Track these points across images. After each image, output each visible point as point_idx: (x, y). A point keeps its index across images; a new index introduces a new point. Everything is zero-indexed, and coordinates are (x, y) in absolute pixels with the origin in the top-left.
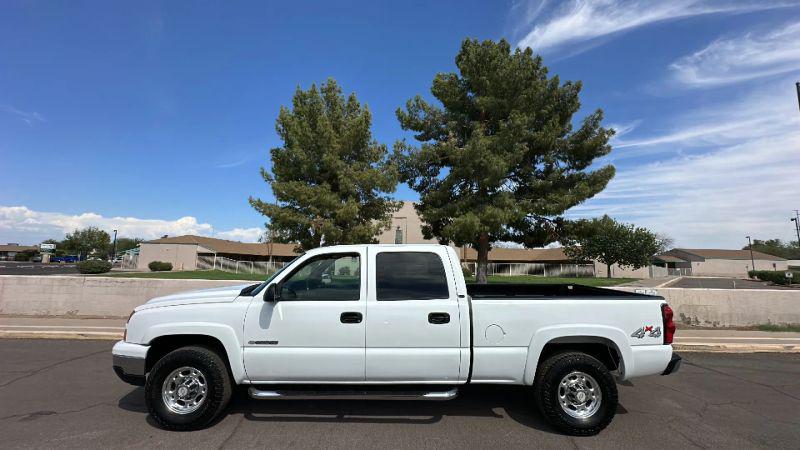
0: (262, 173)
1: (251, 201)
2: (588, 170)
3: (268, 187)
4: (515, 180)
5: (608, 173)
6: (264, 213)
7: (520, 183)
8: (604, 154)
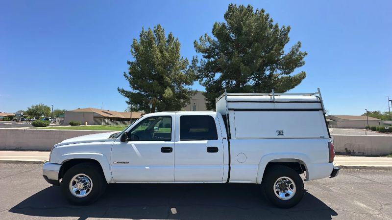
0: (125, 75)
1: (119, 90)
2: (292, 75)
3: (128, 83)
4: (254, 80)
5: (303, 76)
6: (125, 96)
7: (257, 81)
8: (301, 66)
